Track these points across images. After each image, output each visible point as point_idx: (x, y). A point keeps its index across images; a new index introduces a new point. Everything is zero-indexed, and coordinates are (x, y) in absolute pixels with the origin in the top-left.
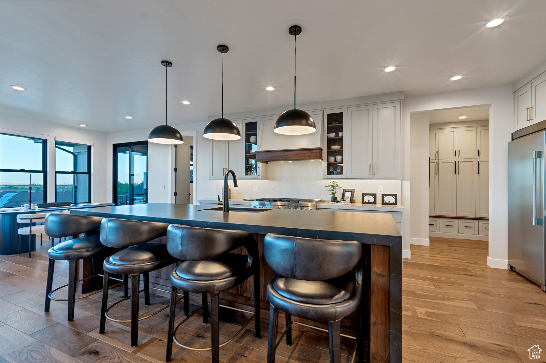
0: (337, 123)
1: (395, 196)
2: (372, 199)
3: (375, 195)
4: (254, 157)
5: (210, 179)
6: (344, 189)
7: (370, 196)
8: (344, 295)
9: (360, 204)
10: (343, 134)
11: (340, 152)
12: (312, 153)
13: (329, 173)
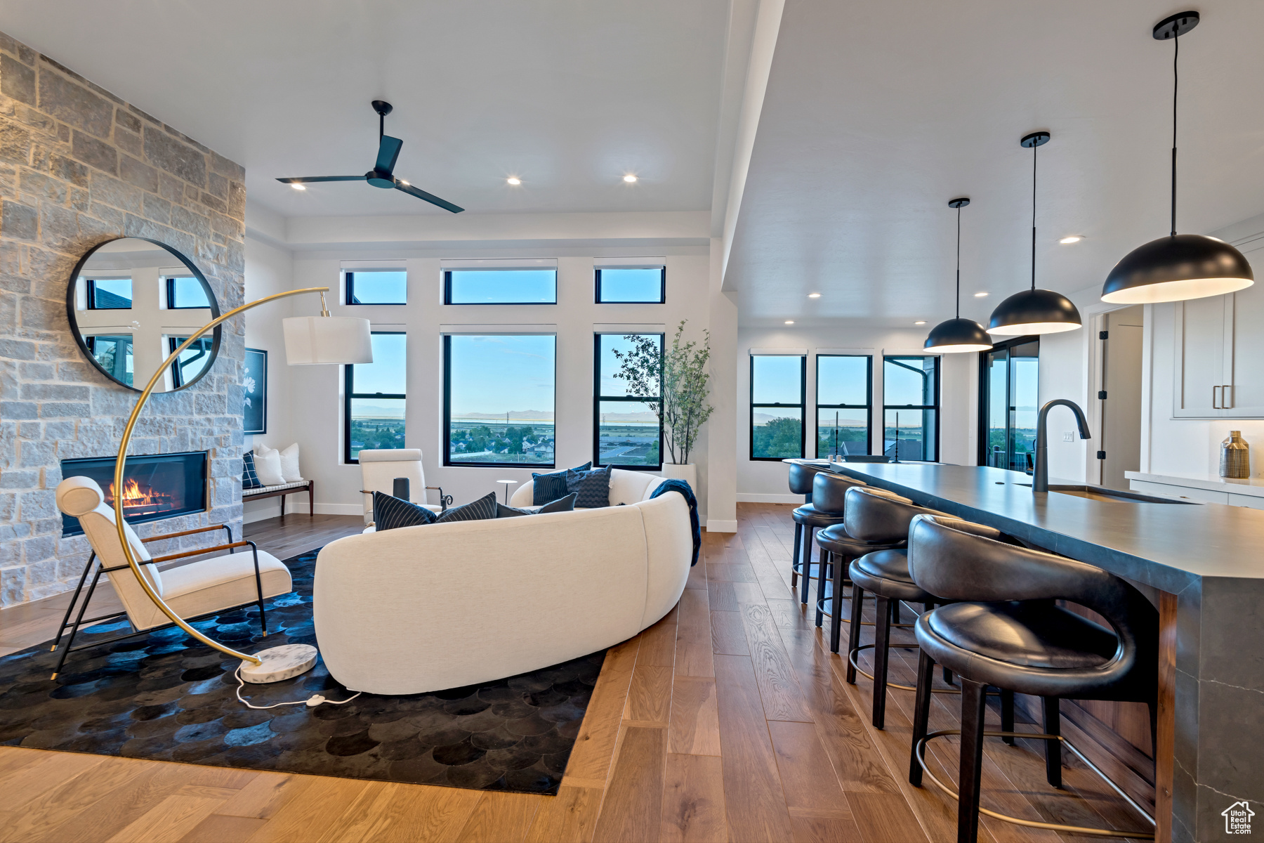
5: (1175, 418)
8: (1044, 662)
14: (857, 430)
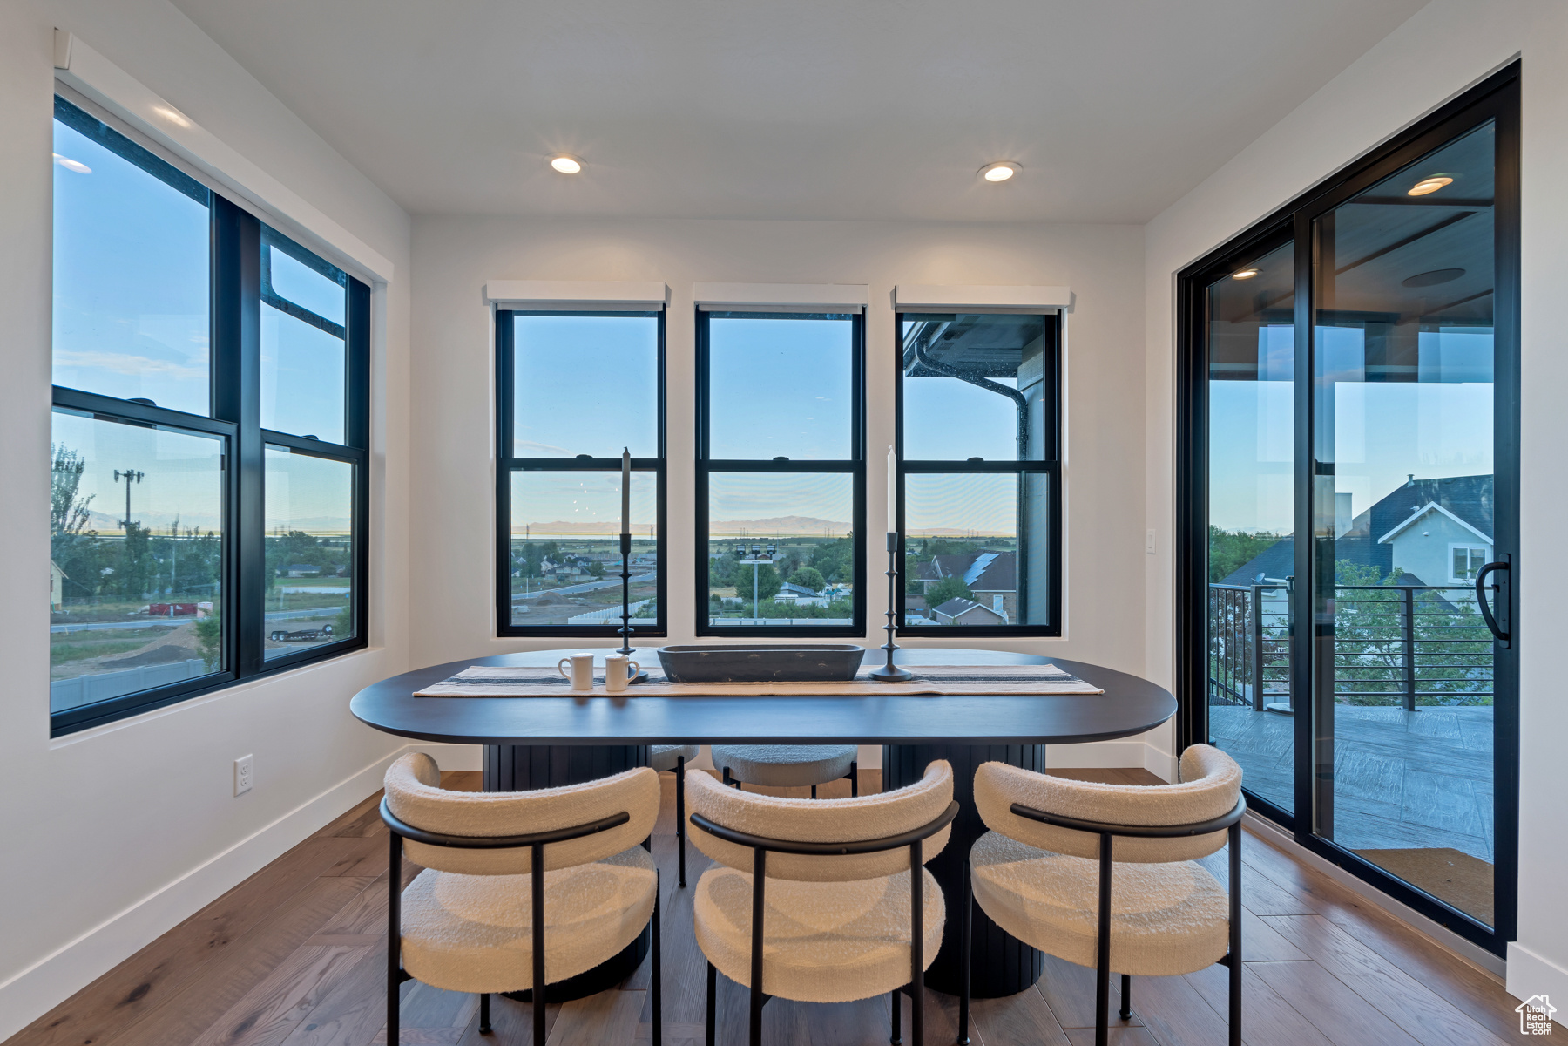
14: (956, 541)
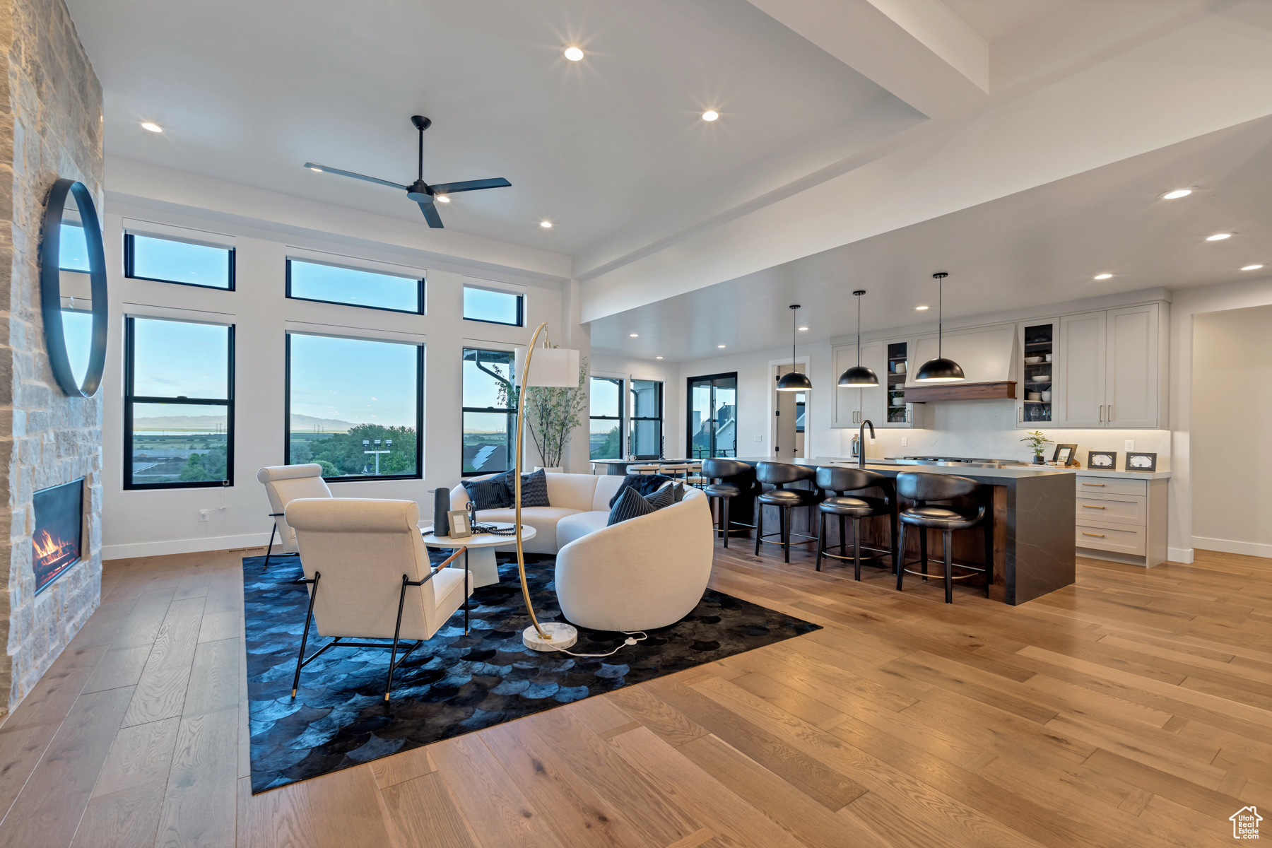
0: (1044, 340)
1: (1153, 457)
2: (1107, 461)
3: (1113, 455)
4: (900, 394)
5: (832, 427)
6: (1058, 445)
7: (1105, 456)
9: (1086, 469)
10: (1052, 357)
11: (1047, 387)
12: (996, 389)
13: (1028, 418)
